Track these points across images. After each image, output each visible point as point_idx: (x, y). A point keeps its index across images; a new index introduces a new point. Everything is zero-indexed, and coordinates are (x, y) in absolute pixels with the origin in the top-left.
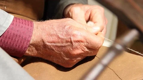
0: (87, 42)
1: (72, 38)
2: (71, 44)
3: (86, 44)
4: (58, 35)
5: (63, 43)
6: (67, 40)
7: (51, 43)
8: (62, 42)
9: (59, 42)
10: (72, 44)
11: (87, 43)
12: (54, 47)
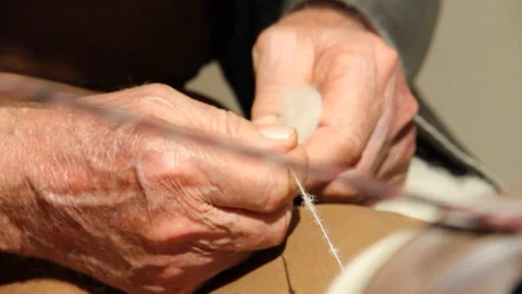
0: (213, 184)
1: (140, 167)
2: (140, 196)
3: (207, 190)
4: (89, 157)
5: (108, 193)
6: (123, 177)
7: (65, 192)
8: (106, 190)
9: (92, 190)
10: (144, 195)
11: (214, 188)
12: (77, 210)
